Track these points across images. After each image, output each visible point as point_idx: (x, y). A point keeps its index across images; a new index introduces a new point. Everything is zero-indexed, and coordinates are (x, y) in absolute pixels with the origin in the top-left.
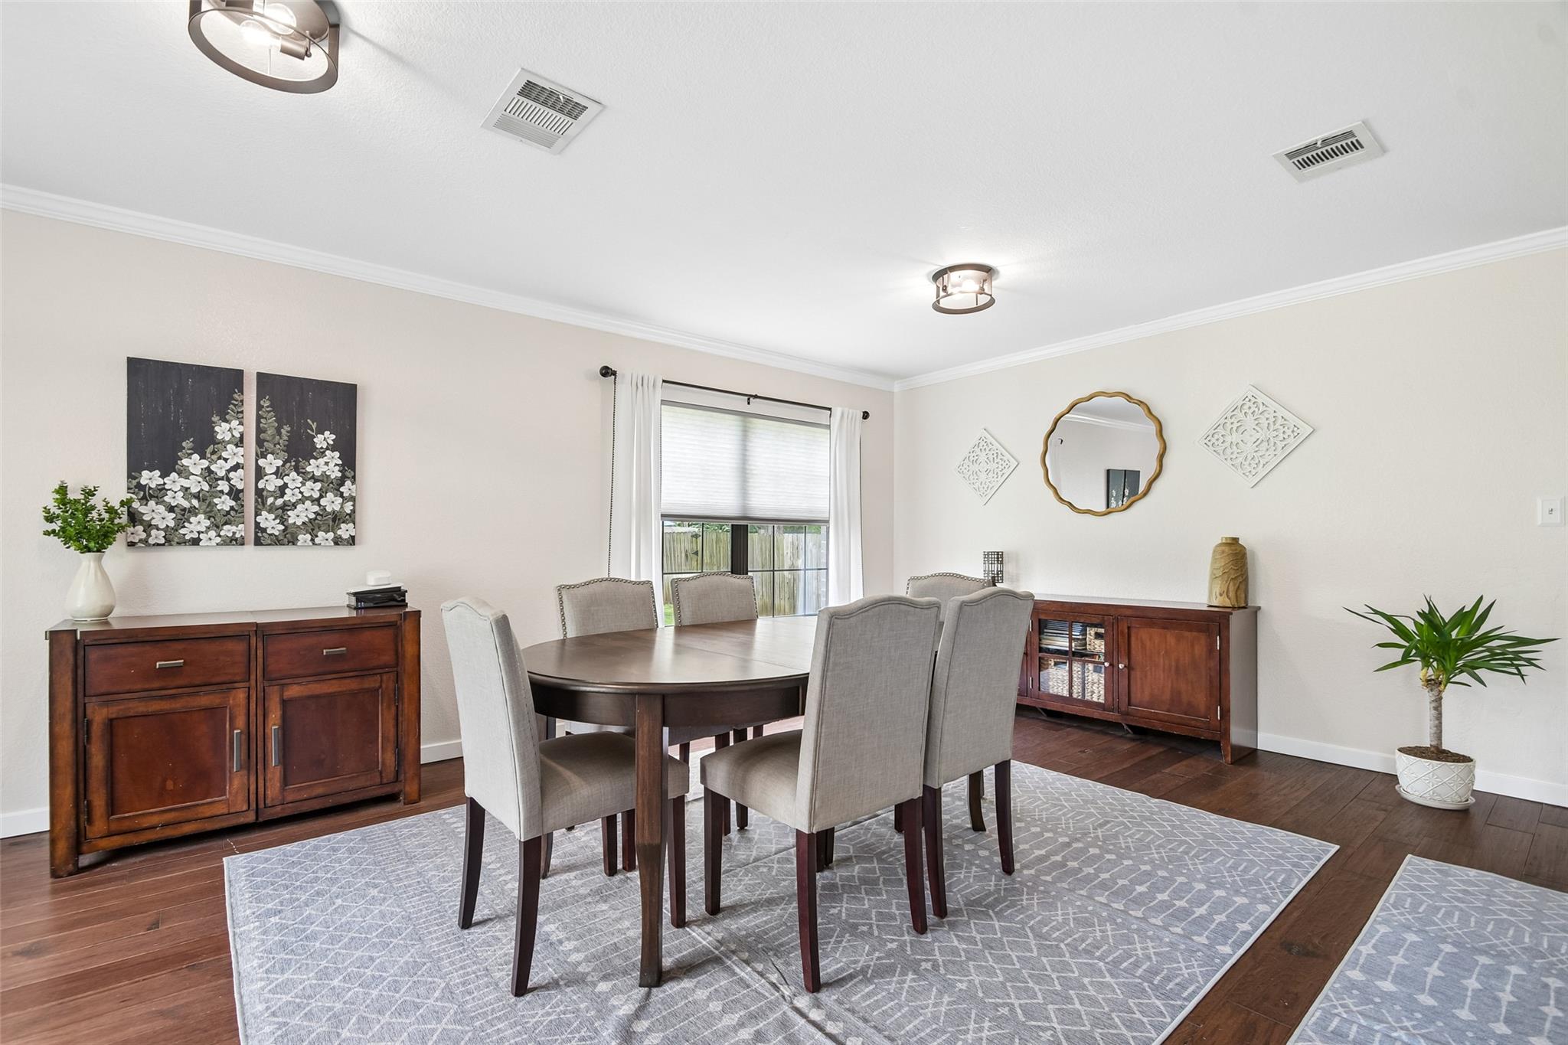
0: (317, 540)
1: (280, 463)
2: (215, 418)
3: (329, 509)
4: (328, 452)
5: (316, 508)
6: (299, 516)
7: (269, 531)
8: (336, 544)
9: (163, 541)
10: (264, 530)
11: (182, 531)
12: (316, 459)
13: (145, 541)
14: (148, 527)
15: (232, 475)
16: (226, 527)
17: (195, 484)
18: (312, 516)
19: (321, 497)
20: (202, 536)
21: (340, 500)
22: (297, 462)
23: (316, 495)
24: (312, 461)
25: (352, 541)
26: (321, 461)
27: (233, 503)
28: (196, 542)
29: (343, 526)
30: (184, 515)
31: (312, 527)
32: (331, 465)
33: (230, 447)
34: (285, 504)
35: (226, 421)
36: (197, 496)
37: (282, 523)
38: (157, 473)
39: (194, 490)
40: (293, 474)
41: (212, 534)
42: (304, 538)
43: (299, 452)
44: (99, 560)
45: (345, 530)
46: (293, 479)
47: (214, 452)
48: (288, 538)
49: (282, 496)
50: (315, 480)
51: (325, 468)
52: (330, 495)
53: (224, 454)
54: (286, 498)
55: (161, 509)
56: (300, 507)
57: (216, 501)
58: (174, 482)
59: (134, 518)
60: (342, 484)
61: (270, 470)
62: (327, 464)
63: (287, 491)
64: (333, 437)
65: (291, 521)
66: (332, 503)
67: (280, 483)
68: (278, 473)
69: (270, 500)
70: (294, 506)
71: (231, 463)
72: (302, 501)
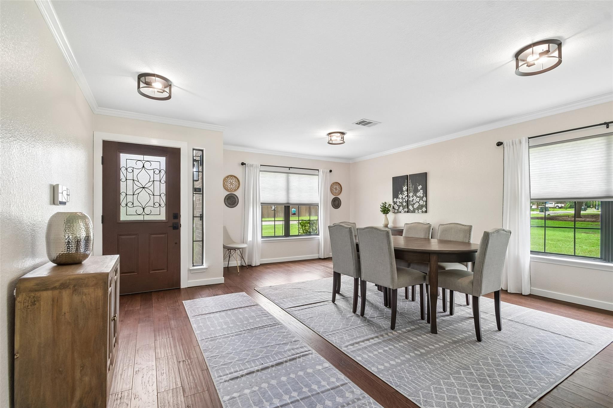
0: (419, 212)
1: (412, 194)
2: (403, 186)
3: (421, 204)
4: (420, 190)
5: (418, 204)
6: (416, 206)
7: (411, 210)
8: (422, 212)
9: (396, 212)
10: (410, 209)
11: (399, 210)
12: (418, 192)
13: (394, 212)
14: (395, 209)
15: (405, 198)
16: (405, 209)
17: (401, 200)
18: (418, 206)
19: (419, 201)
20: (402, 211)
21: (423, 202)
22: (415, 193)
23: (418, 201)
24: (418, 193)
25: (426, 212)
26: (419, 193)
27: (406, 204)
28: (401, 212)
29: (423, 208)
30: (399, 206)
31: (418, 208)
32: (421, 193)
33: (405, 192)
34: (413, 203)
35: (405, 187)
36: (401, 203)
37: (413, 208)
38: (396, 199)
39: (400, 202)
40: (415, 196)
41: (403, 210)
42: (417, 211)
43: (416, 191)
44: (386, 216)
45: (424, 209)
46: (415, 197)
47: (403, 194)
48: (414, 212)
49: (413, 202)
50: (418, 197)
51: (420, 194)
52: (421, 201)
53: (404, 194)
54: (414, 202)
55: (396, 206)
56: (416, 204)
57: (403, 203)
58: (398, 200)
59: (393, 208)
60: (423, 198)
61: (411, 196)
62: (420, 193)
63: (414, 200)
64: (421, 186)
65: (414, 207)
66: (421, 203)
67: (412, 199)
68: (412, 197)
69: (411, 203)
70: (415, 204)
71: (405, 195)
72: (416, 203)
